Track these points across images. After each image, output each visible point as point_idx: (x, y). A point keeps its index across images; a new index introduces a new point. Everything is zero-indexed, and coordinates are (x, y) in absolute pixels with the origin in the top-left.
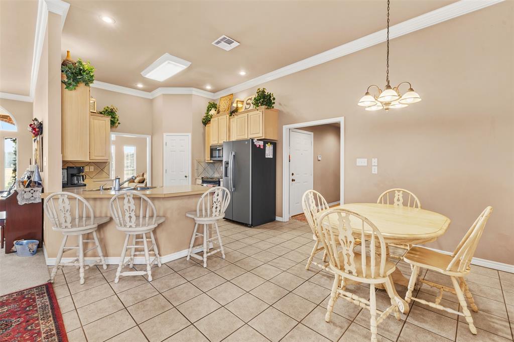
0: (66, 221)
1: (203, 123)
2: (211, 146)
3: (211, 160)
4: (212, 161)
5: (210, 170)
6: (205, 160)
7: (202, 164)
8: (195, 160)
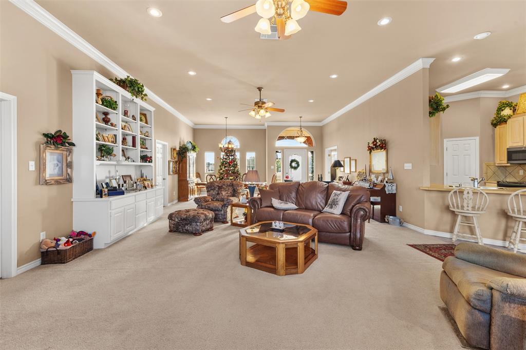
0: (468, 207)
1: (492, 124)
2: (507, 149)
3: (508, 163)
4: (509, 165)
5: (501, 174)
6: (495, 163)
7: (492, 167)
8: (484, 164)
